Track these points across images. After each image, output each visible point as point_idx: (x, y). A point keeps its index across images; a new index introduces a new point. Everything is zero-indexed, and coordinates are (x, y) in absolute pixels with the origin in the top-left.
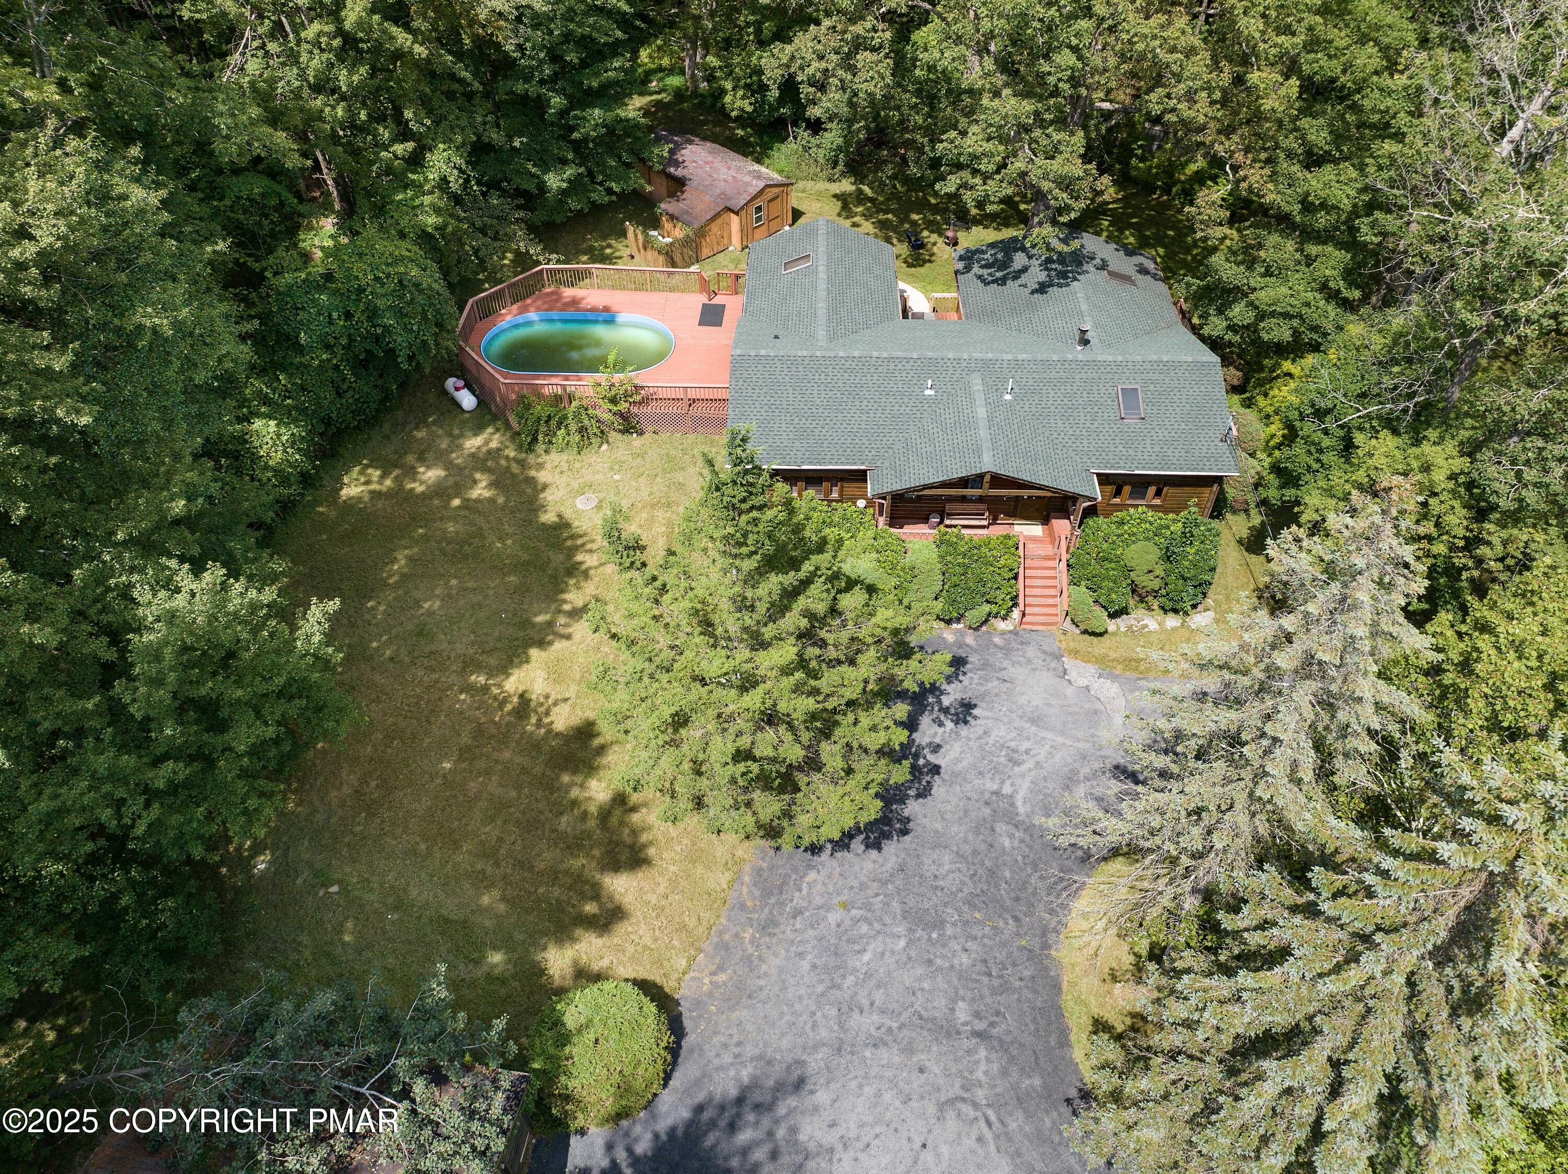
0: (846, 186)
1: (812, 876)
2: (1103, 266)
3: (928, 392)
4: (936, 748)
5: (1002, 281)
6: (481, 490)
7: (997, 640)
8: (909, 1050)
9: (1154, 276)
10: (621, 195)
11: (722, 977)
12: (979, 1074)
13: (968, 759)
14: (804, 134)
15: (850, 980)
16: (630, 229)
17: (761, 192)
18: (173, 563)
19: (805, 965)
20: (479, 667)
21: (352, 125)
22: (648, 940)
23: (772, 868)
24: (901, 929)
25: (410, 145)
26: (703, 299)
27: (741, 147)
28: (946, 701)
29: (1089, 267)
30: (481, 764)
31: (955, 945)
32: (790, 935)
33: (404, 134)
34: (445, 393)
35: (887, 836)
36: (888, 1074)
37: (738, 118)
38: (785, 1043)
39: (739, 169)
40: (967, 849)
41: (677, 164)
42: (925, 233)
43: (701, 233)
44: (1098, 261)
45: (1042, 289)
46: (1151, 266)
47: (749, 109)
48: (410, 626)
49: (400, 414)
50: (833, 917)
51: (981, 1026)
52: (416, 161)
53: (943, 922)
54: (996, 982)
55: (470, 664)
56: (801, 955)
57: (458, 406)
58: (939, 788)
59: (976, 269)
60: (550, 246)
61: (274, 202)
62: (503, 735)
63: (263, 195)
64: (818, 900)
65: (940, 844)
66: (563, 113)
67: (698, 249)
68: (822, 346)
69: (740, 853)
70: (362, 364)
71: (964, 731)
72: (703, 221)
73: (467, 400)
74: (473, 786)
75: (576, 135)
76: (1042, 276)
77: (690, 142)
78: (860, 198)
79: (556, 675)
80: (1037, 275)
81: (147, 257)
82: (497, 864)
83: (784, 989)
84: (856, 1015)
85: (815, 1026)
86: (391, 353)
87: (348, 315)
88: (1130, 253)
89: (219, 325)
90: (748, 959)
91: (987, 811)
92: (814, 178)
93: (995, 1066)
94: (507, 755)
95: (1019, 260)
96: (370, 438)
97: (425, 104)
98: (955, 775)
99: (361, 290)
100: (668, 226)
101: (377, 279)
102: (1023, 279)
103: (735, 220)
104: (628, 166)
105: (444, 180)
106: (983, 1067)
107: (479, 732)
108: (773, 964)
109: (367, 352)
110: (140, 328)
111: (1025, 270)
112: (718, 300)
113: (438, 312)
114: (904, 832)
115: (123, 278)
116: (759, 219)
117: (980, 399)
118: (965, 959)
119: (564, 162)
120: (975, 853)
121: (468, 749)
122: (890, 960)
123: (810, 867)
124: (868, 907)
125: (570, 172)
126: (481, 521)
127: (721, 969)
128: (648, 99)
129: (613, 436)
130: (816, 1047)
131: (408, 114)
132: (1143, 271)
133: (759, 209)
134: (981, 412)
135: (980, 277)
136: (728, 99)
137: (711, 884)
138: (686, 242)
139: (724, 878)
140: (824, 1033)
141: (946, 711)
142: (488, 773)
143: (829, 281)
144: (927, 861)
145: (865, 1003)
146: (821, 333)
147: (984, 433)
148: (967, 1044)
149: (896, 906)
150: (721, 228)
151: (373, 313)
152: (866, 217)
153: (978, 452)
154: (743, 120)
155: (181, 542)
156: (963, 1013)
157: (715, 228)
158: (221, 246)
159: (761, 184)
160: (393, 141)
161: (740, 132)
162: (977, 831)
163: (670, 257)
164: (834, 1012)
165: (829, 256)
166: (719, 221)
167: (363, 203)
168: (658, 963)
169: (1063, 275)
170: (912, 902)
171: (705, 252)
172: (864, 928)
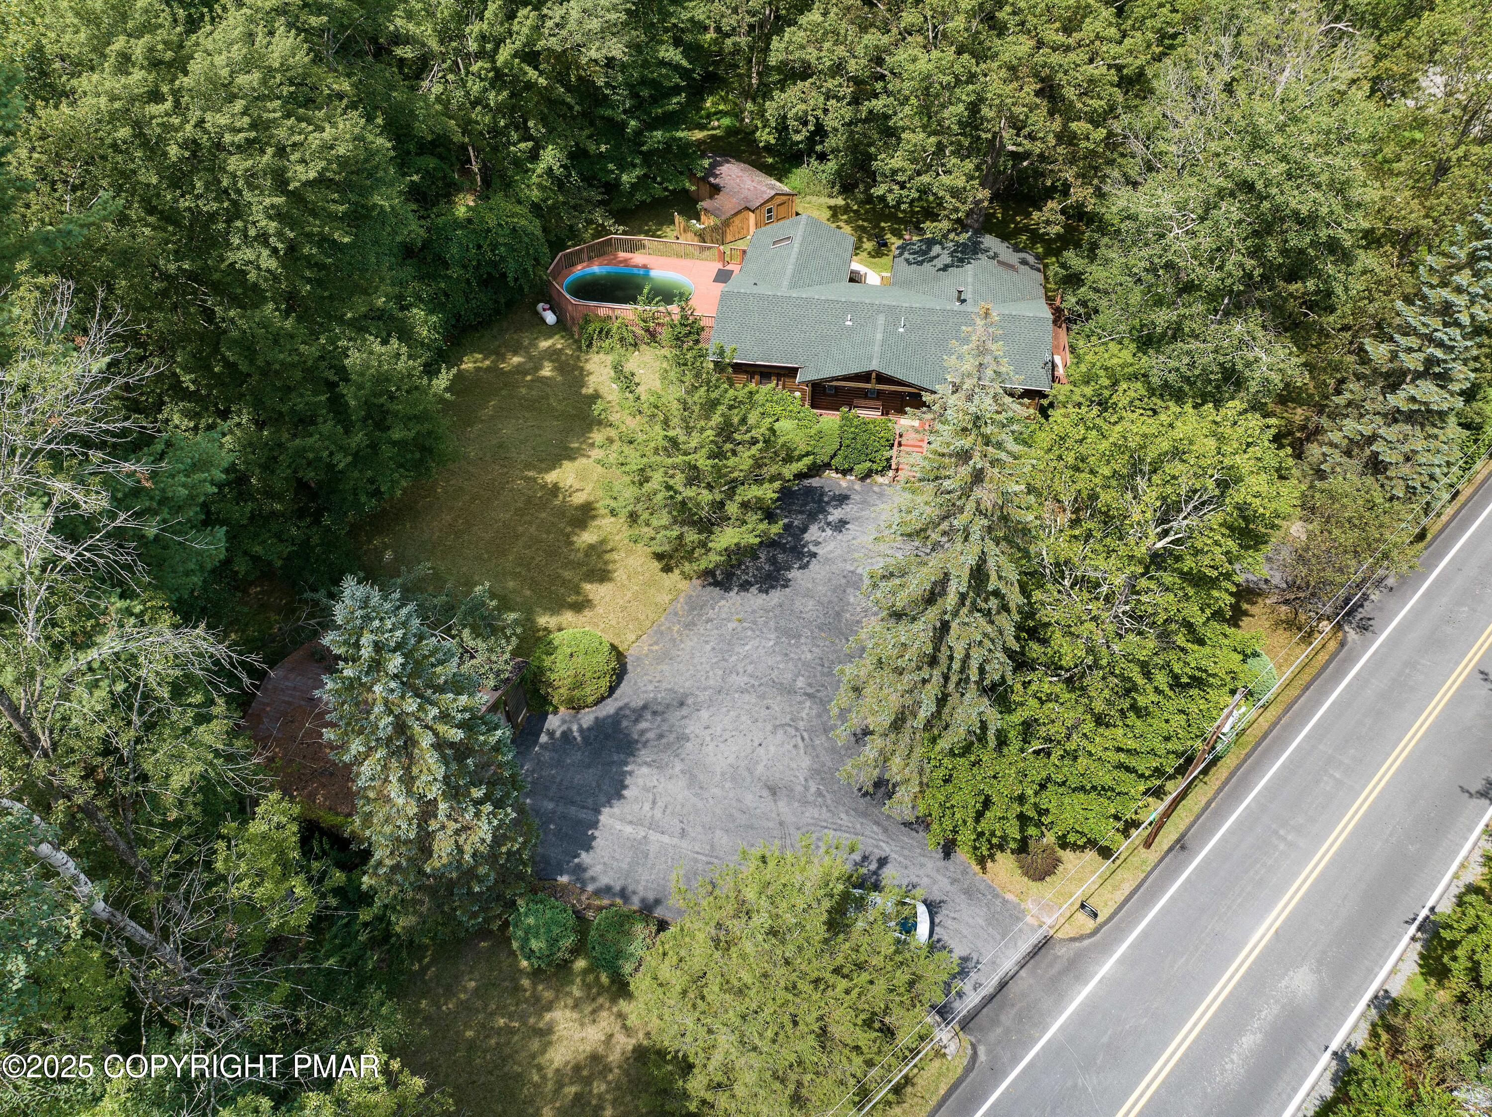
0: (840, 201)
1: (723, 602)
2: (996, 256)
3: (849, 323)
4: (817, 543)
5: (920, 263)
6: (547, 371)
7: (876, 489)
8: (762, 697)
9: (1032, 267)
10: (673, 192)
11: (656, 648)
12: (804, 715)
13: (838, 552)
14: (814, 163)
15: (734, 658)
16: (677, 218)
17: (772, 198)
18: (372, 338)
19: (708, 647)
20: (534, 468)
21: (495, 131)
22: (614, 623)
23: (698, 596)
24: (773, 636)
25: (530, 144)
26: (720, 266)
27: (768, 170)
28: (830, 518)
29: (983, 257)
30: (528, 518)
31: (804, 648)
32: (702, 631)
33: (527, 137)
34: (537, 313)
35: (773, 587)
36: (747, 707)
37: (765, 147)
38: (687, 684)
39: (759, 182)
40: (826, 600)
41: (716, 176)
42: (889, 236)
43: (727, 223)
44: (991, 254)
45: (945, 268)
46: (1031, 259)
47: (773, 141)
48: (494, 442)
49: (505, 324)
50: (731, 626)
51: (810, 691)
52: (534, 156)
53: (800, 636)
54: (826, 670)
55: (529, 466)
56: (707, 642)
57: (543, 321)
58: (814, 565)
59: (906, 255)
60: (618, 222)
61: (440, 175)
62: (543, 505)
63: (434, 169)
64: (724, 616)
65: (809, 594)
66: (638, 133)
67: (724, 234)
68: (783, 290)
69: (680, 586)
70: (485, 282)
71: (840, 537)
72: (728, 215)
73: (550, 318)
74: (520, 529)
75: (644, 148)
76: (948, 260)
77: (728, 162)
78: (846, 209)
79: (582, 476)
80: (946, 259)
81: (381, 174)
82: (529, 570)
83: (692, 658)
84: (734, 676)
85: (707, 678)
86: (504, 275)
87: (479, 247)
88: (1017, 249)
89: (410, 216)
90: (674, 640)
91: (844, 581)
92: (818, 194)
93: (814, 712)
94: (544, 515)
95: (937, 249)
96: (482, 336)
97: (544, 120)
98: (827, 560)
99: (489, 230)
100: (703, 217)
101: (500, 225)
102: (935, 262)
103: (752, 216)
104: (681, 173)
105: (551, 169)
106: (806, 711)
107: (529, 501)
108: (688, 645)
109: (489, 274)
110: (375, 205)
111: (938, 256)
112: (729, 267)
113: (536, 250)
114: (785, 586)
115: (368, 182)
116: (769, 218)
117: (880, 328)
118: (809, 656)
119: (634, 166)
120: (830, 602)
121: (520, 509)
122: (761, 651)
123: (723, 598)
124: (755, 623)
125: (638, 172)
126: (548, 390)
127: (656, 643)
128: (706, 133)
129: (643, 347)
130: (705, 689)
131: (531, 124)
132: (1024, 262)
133: (770, 211)
134: (879, 336)
135: (907, 260)
136: (758, 134)
137: (658, 600)
138: (715, 229)
139: (667, 598)
140: (712, 682)
141: (829, 524)
142: (530, 523)
143: (800, 253)
144: (798, 603)
145: (741, 671)
146: (785, 283)
147: (877, 348)
148: (799, 698)
149: (772, 624)
150: (742, 221)
151: (494, 247)
152: (847, 222)
153: (870, 359)
154: (768, 148)
155: (378, 328)
156: (800, 683)
157: (737, 221)
158: (415, 178)
159: (773, 193)
160: (520, 141)
161: (770, 160)
162: (834, 591)
163: (701, 236)
164: (720, 672)
165: (804, 238)
166: (740, 217)
167: (496, 182)
168: (618, 635)
169: (961, 260)
170: (782, 623)
171: (729, 238)
172: (749, 633)
